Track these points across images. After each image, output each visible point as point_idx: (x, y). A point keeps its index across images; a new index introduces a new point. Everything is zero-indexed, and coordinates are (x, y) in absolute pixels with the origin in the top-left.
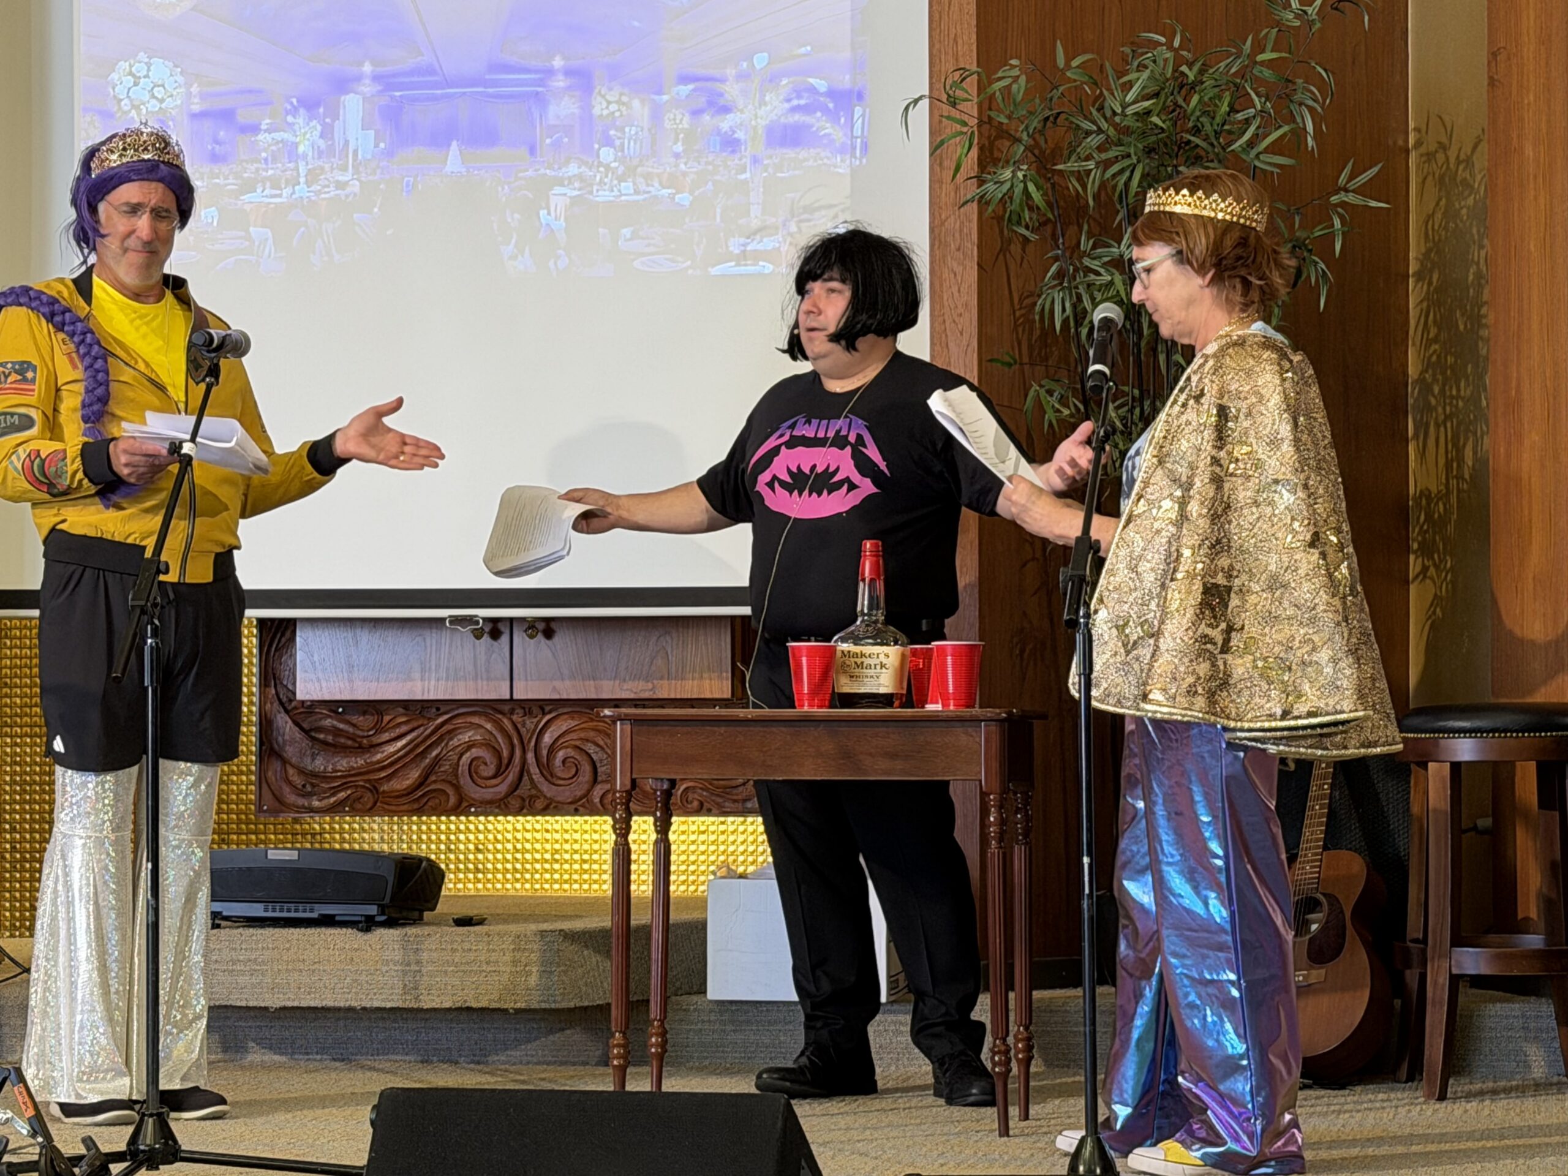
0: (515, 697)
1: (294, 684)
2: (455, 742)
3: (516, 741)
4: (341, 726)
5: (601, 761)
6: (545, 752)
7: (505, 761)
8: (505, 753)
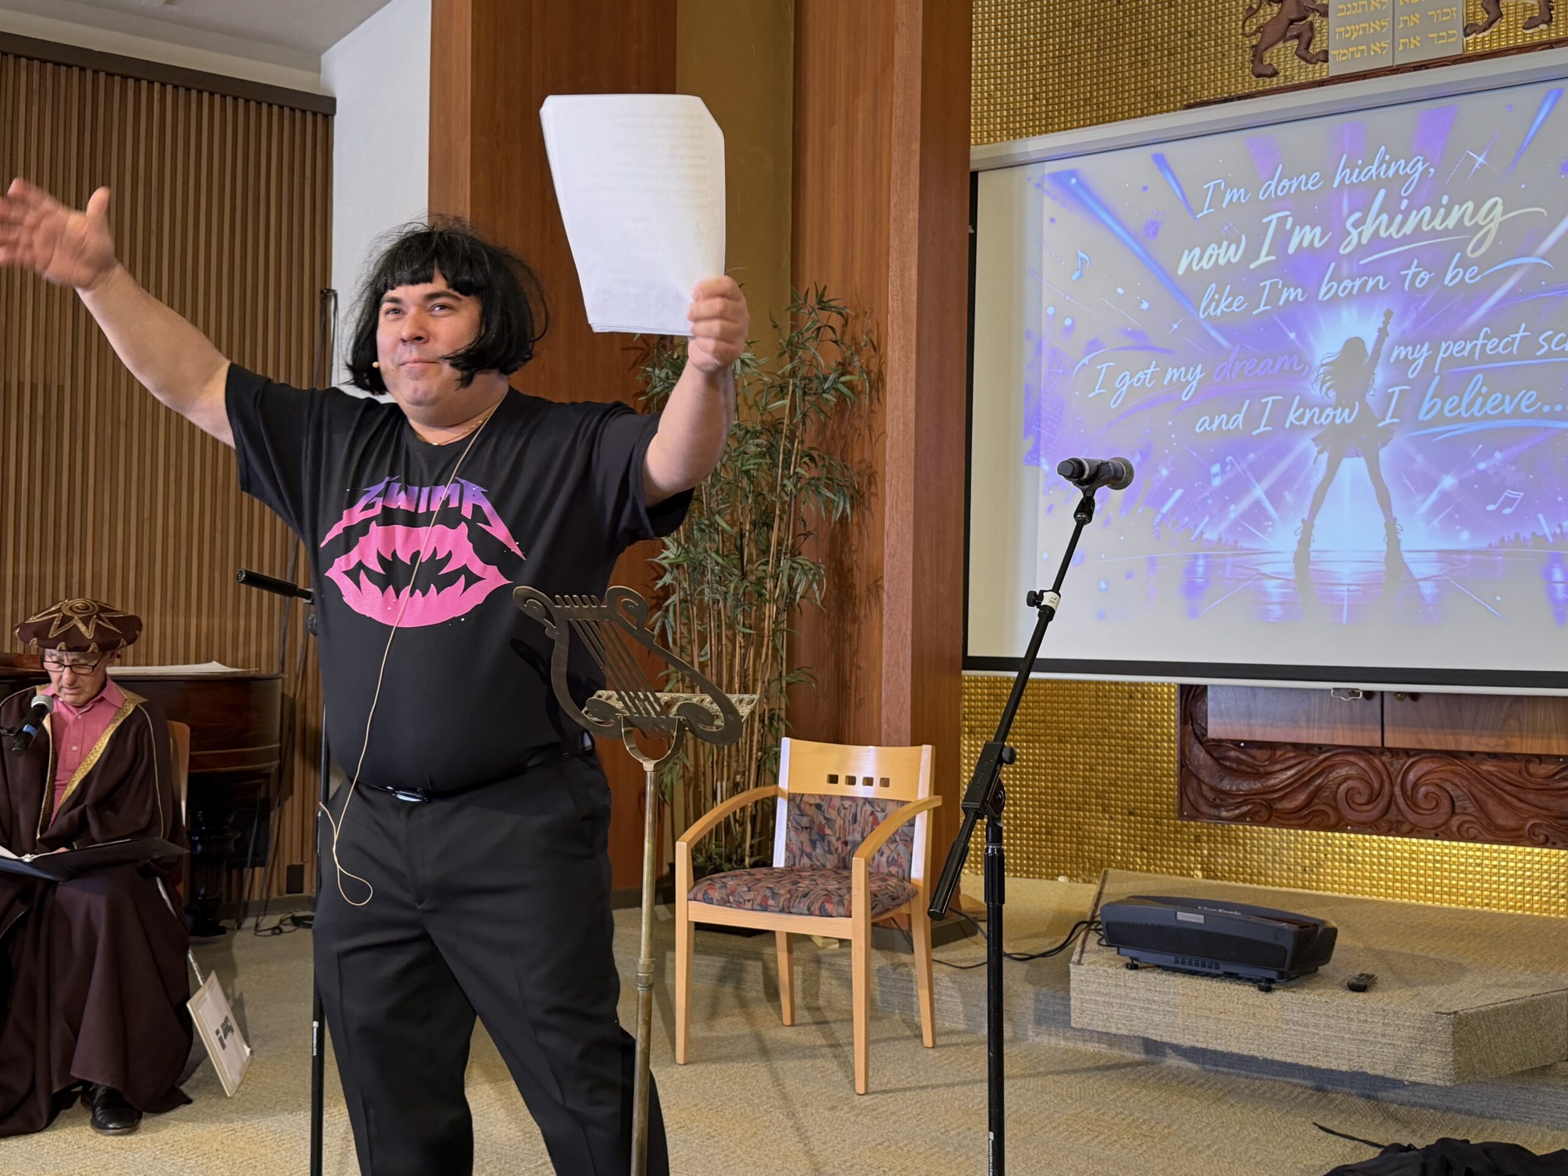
0: (1386, 745)
1: (1206, 723)
2: (1334, 775)
3: (1385, 777)
4: (1243, 757)
5: (1458, 797)
6: (1409, 787)
7: (1376, 792)
8: (1376, 786)
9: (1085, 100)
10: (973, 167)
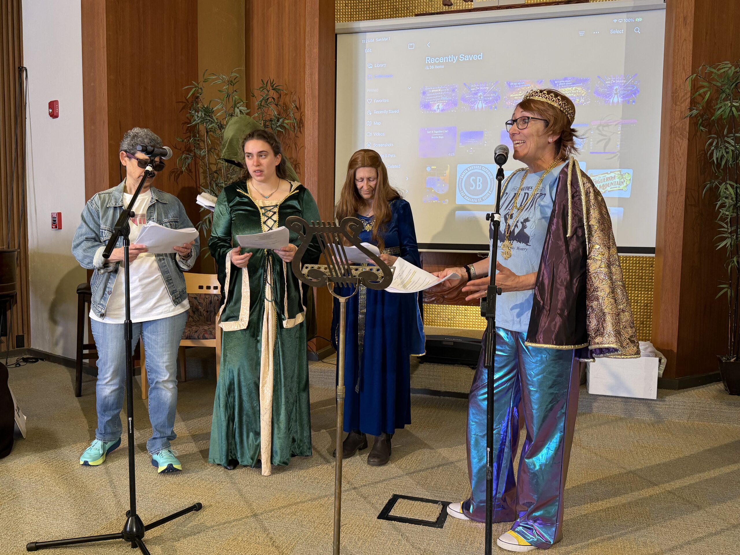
9: (367, 8)
10: (336, 32)
